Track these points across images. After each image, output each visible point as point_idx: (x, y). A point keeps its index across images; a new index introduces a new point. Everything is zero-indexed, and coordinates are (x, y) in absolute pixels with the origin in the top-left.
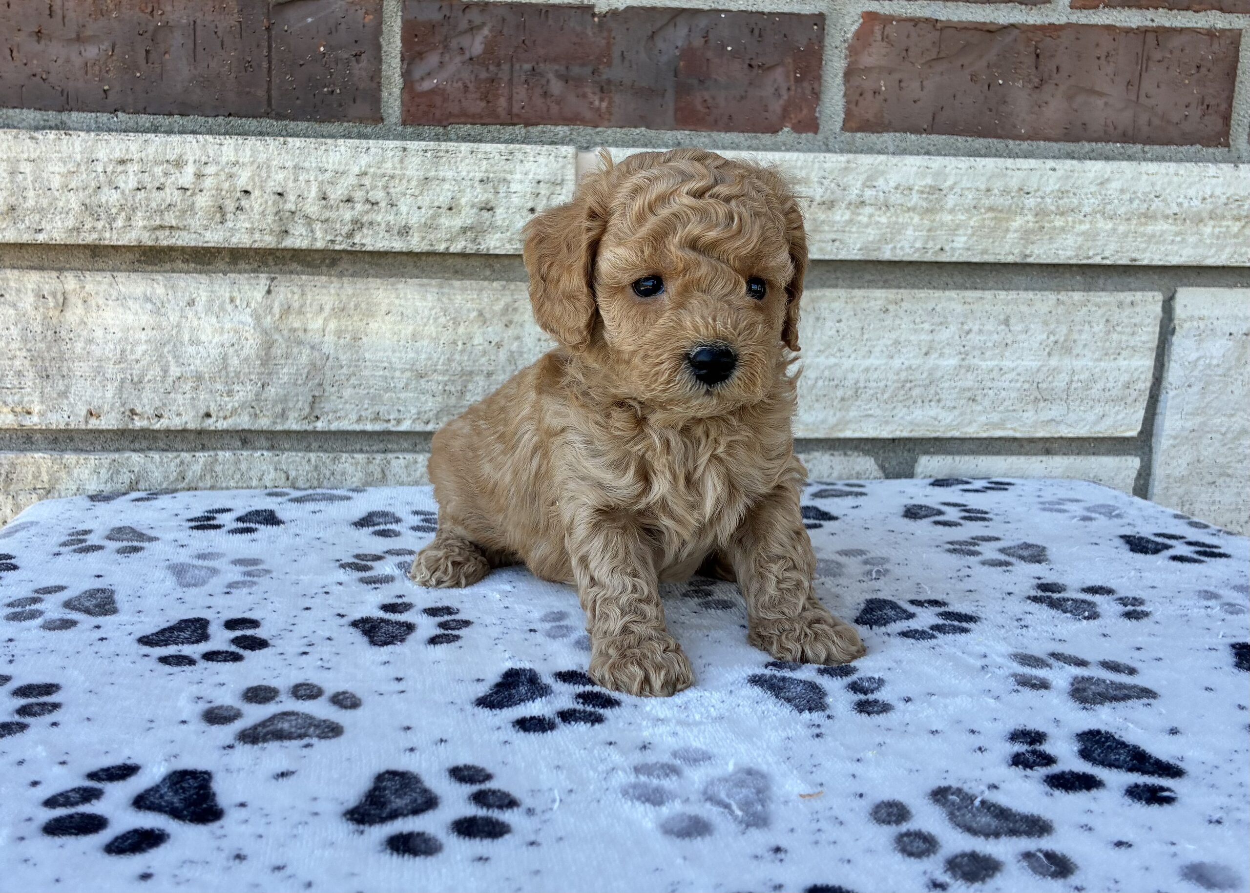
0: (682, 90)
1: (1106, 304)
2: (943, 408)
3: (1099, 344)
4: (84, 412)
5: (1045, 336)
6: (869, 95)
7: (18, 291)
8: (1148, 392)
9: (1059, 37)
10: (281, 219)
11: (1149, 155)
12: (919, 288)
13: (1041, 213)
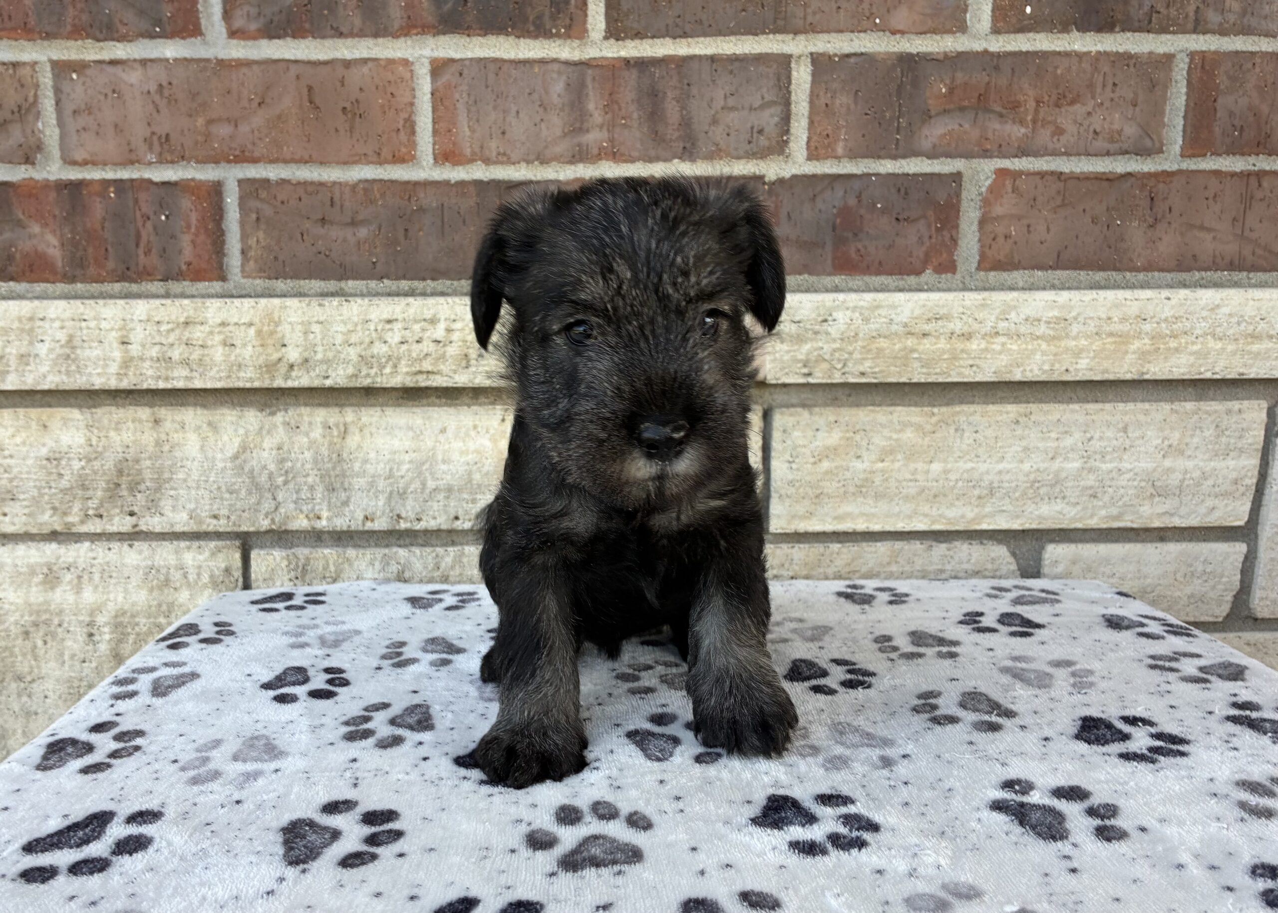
0: (840, 242)
1: (1216, 412)
2: (1067, 504)
3: (1210, 447)
4: (361, 517)
5: (1159, 441)
6: (1001, 240)
7: (310, 423)
8: (1254, 488)
9: (1171, 182)
11: (1253, 281)
12: (1046, 402)
13: (1156, 336)
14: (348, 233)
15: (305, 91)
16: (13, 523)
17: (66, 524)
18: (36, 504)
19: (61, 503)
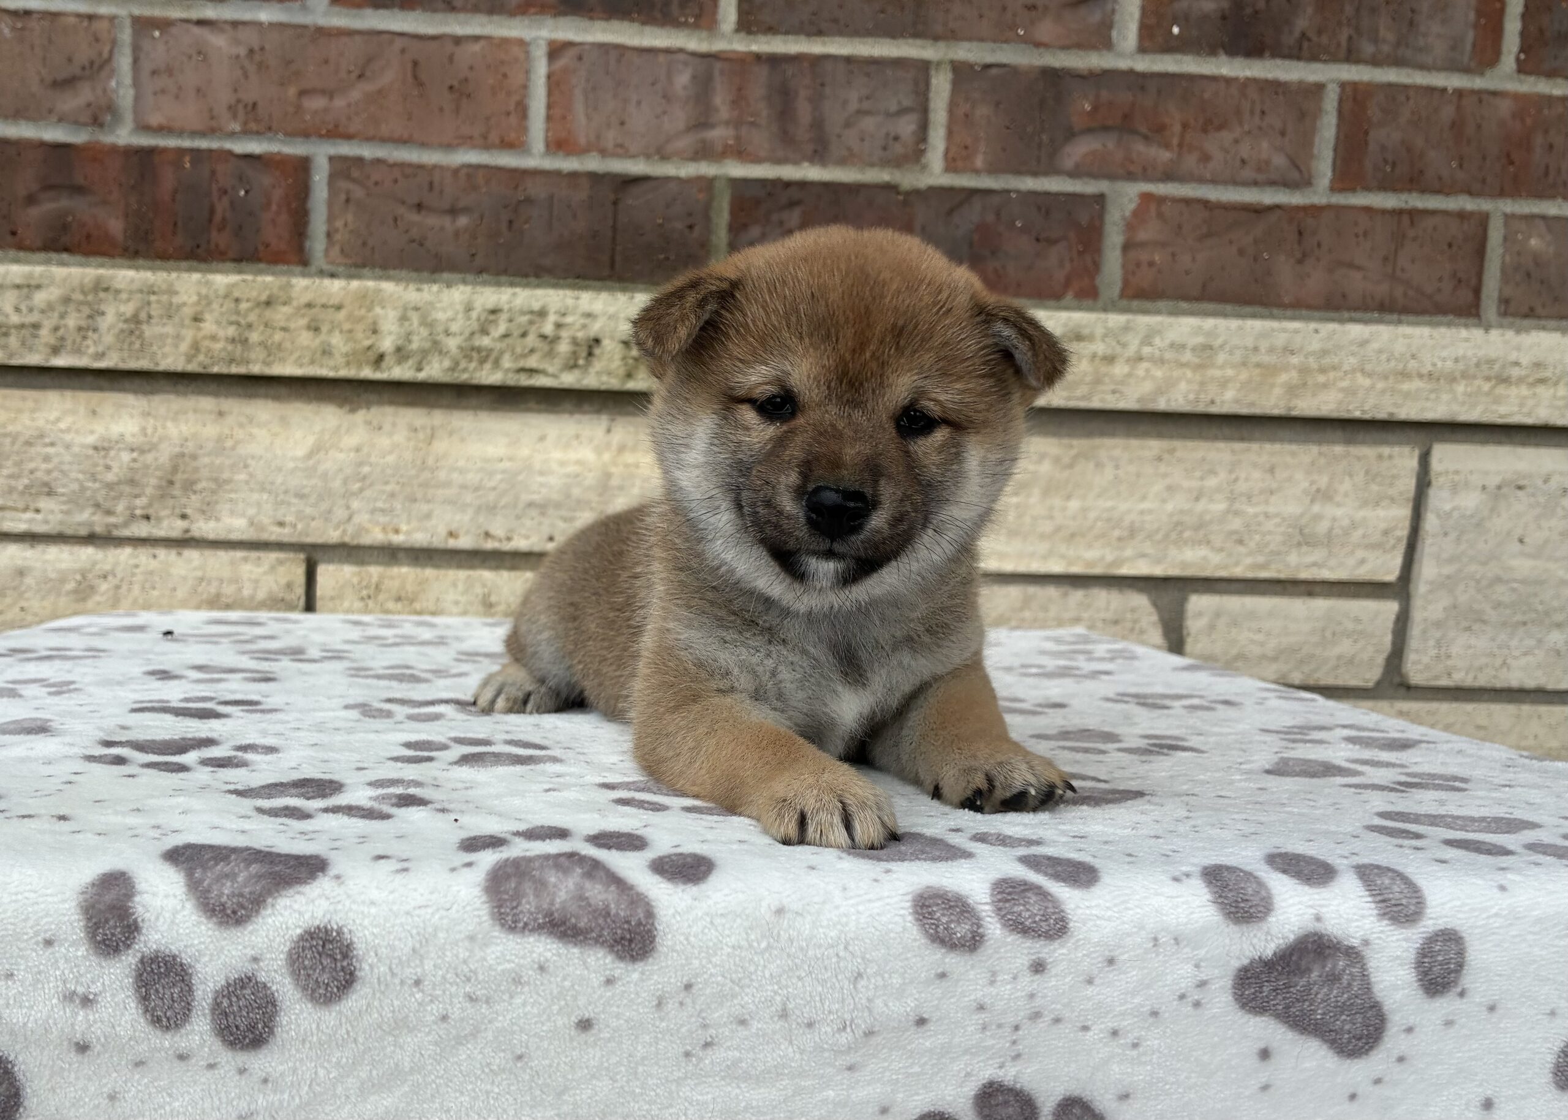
0: (977, 260)
1: (1365, 456)
2: (1213, 549)
3: (1360, 494)
4: (444, 533)
5: (1307, 484)
6: (1145, 267)
8: (1405, 540)
9: (1320, 216)
10: (626, 365)
11: (1405, 321)
12: (1190, 438)
13: (1304, 370)
14: (446, 221)
15: (409, 66)
16: (46, 522)
17: (107, 525)
18: (75, 501)
19: (105, 499)
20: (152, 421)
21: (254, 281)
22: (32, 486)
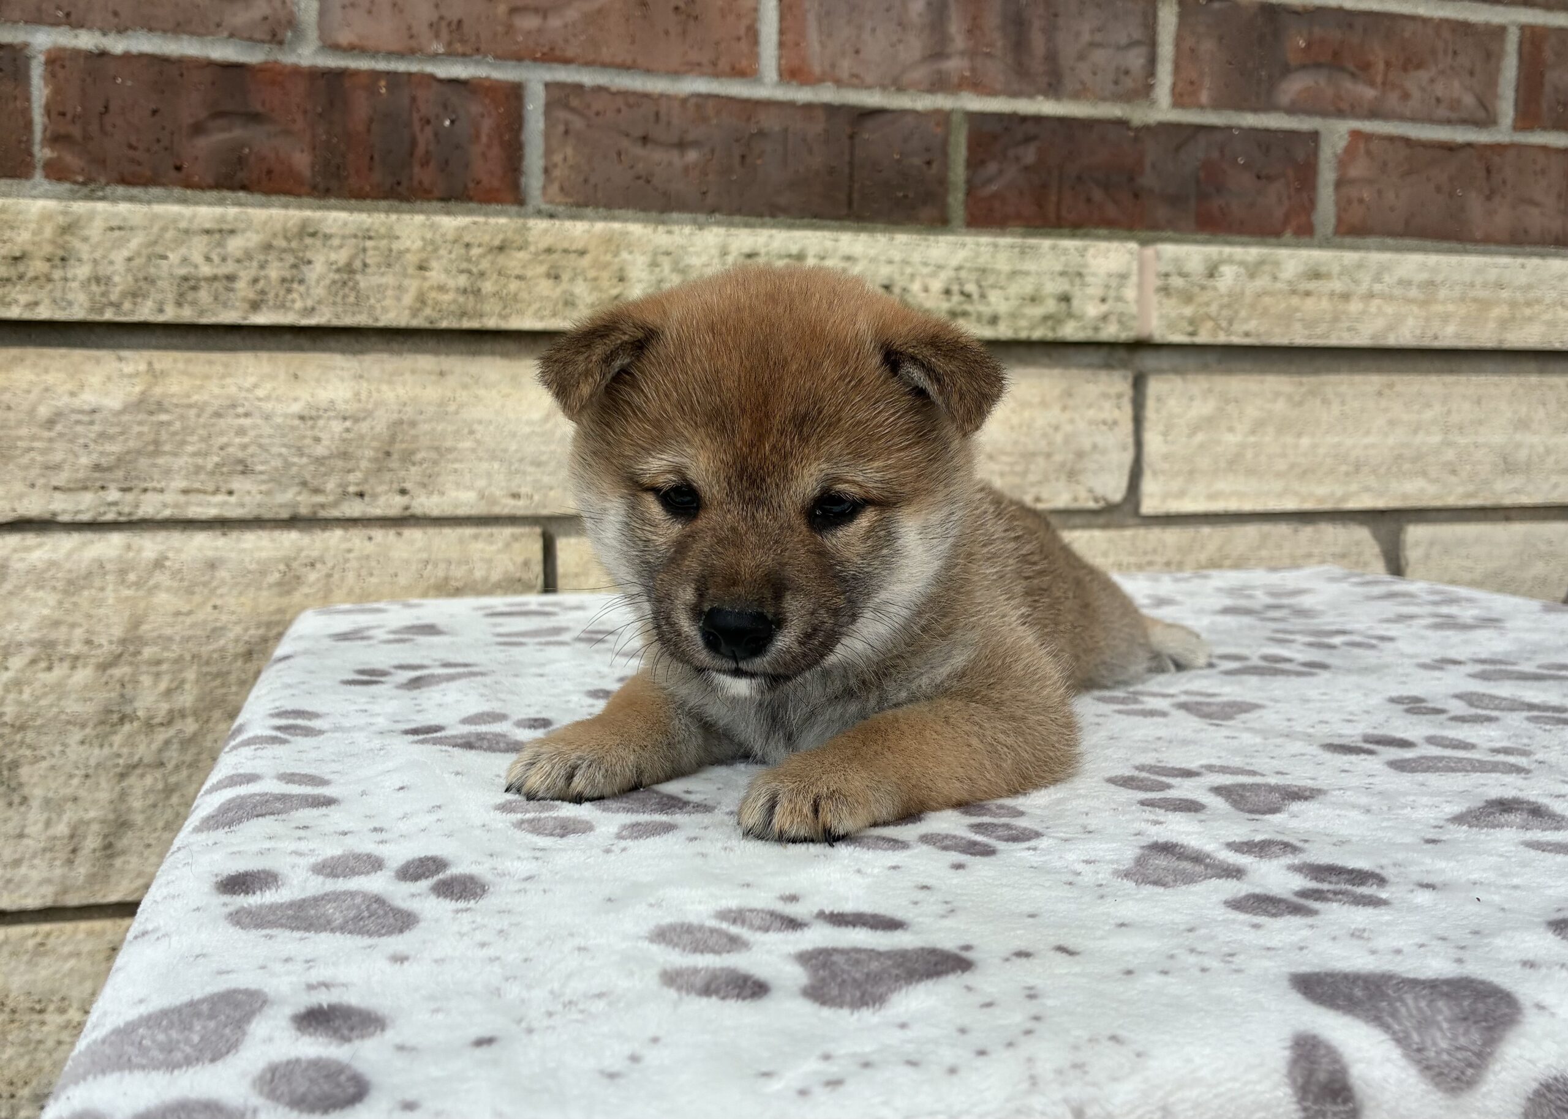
0: (1203, 197)
6: (1355, 204)
9: (1505, 154)
14: (674, 156)
16: (243, 505)
17: (314, 506)
18: (277, 479)
19: (314, 477)
20: (365, 385)
21: (486, 223)
22: (223, 465)
